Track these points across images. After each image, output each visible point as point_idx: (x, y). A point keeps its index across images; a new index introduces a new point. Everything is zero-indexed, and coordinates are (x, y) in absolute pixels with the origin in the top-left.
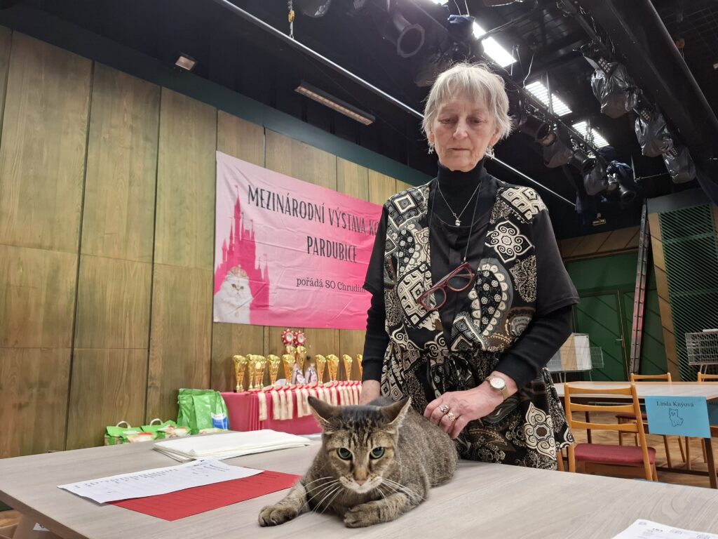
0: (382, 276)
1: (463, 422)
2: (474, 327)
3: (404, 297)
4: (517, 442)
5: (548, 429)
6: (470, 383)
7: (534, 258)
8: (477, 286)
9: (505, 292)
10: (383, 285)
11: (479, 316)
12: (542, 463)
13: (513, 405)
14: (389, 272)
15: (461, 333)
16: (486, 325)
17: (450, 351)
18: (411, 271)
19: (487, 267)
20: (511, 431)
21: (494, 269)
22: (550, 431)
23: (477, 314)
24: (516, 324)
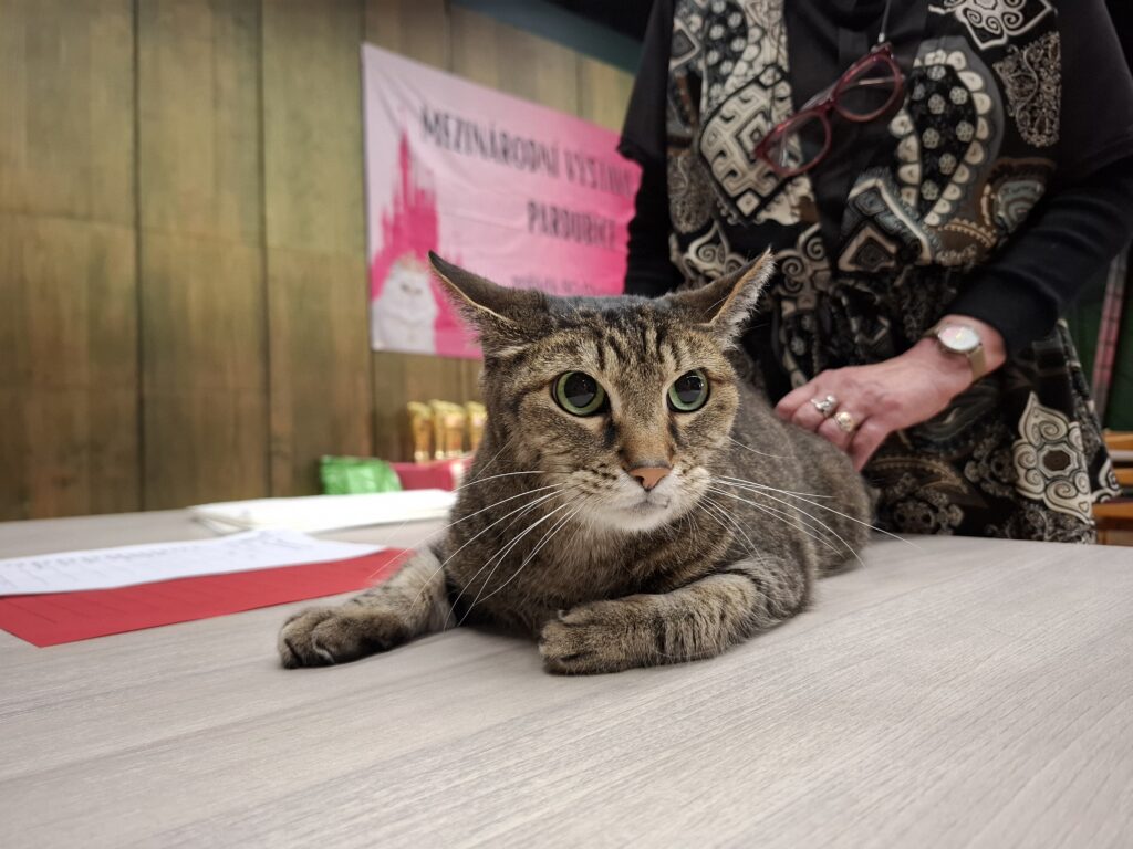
0: (662, 120)
1: (876, 432)
2: (902, 206)
3: (722, 153)
4: (990, 487)
5: (1073, 455)
6: (885, 347)
7: (1054, 37)
8: (912, 103)
9: (984, 116)
10: (665, 141)
11: (915, 179)
12: (1059, 532)
13: (986, 400)
14: (681, 109)
15: (872, 220)
16: (933, 203)
17: (836, 273)
18: (738, 91)
19: (935, 58)
20: (977, 461)
21: (956, 59)
22: (1078, 459)
23: (910, 172)
24: (1009, 197)
